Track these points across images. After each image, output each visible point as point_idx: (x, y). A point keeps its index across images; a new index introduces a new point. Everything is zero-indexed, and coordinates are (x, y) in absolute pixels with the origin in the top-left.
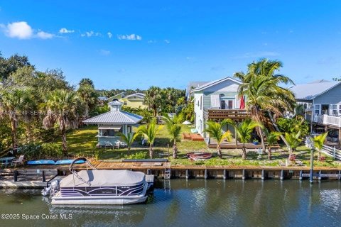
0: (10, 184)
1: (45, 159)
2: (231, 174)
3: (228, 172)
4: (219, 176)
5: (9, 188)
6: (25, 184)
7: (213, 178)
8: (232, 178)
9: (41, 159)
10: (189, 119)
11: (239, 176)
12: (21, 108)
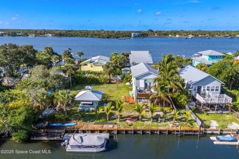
0: (45, 138)
1: (57, 122)
2: (144, 132)
3: (143, 131)
4: (139, 132)
5: (45, 140)
6: (52, 139)
7: (136, 133)
8: (145, 133)
9: (55, 123)
10: (129, 81)
11: (148, 132)
12: (45, 102)
